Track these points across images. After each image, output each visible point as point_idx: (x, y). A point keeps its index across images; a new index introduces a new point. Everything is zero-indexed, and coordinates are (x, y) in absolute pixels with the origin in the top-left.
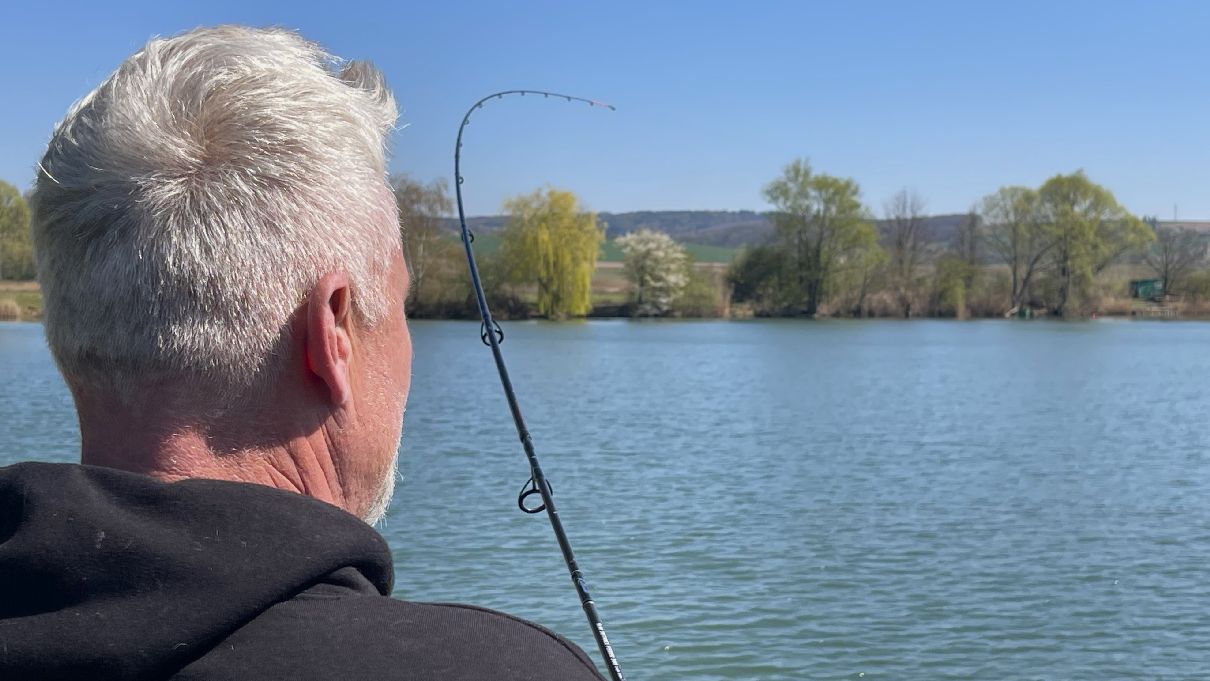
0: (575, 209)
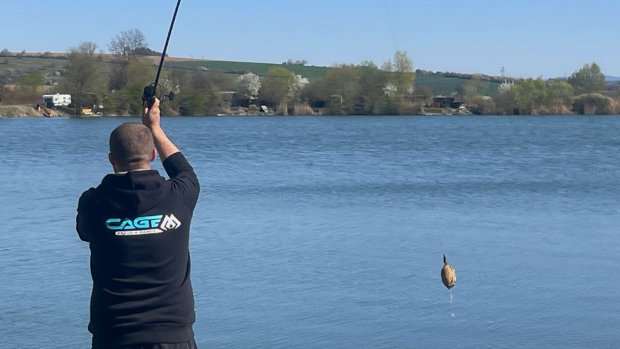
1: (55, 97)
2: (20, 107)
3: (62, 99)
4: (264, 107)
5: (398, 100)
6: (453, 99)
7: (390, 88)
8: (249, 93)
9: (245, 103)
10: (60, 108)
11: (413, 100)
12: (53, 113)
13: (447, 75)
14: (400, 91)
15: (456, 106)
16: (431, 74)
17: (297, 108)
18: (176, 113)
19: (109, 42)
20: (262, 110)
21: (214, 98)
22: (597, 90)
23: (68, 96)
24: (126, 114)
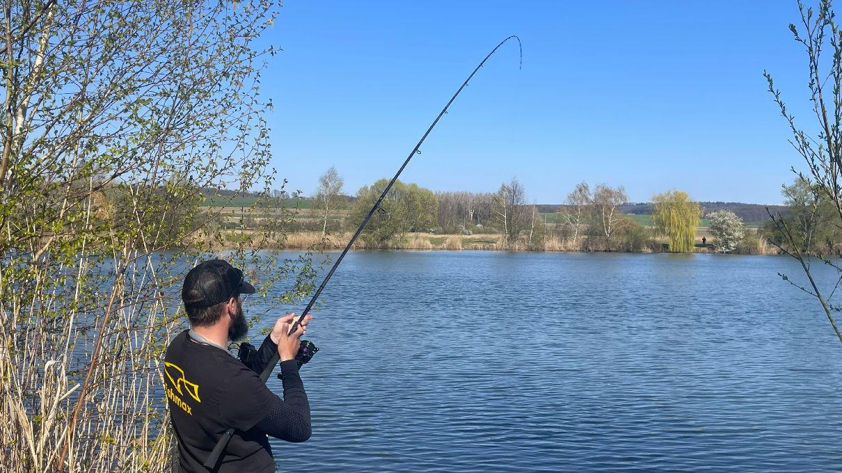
0: (687, 200)
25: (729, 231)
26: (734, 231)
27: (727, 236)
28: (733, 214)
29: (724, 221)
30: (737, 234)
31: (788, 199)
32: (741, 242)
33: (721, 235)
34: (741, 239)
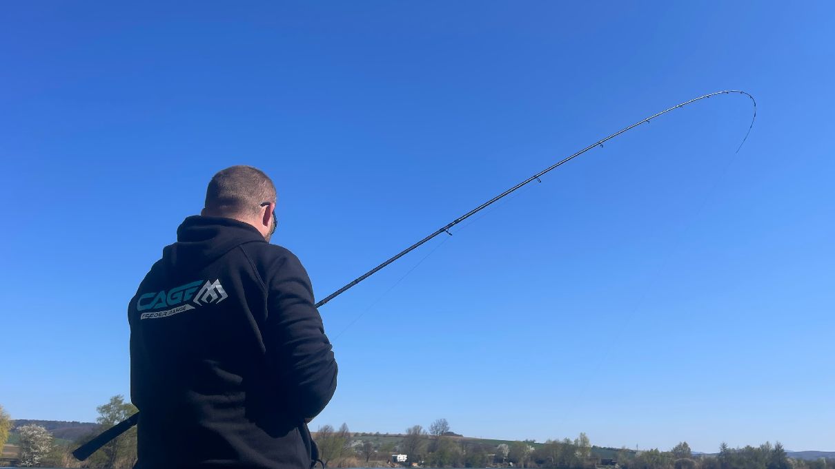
1: (398, 456)
2: (379, 462)
3: (402, 458)
4: (511, 463)
5: (582, 460)
6: (611, 460)
7: (578, 453)
8: (503, 455)
9: (501, 461)
10: (401, 463)
11: (590, 460)
12: (396, 465)
13: (609, 449)
14: (583, 455)
15: (613, 464)
16: (601, 448)
17: (529, 464)
18: (464, 466)
19: (429, 426)
20: (510, 465)
21: (484, 458)
22: (687, 457)
23: (406, 456)
24: (436, 466)
25: (36, 445)
26: (41, 445)
27: (33, 450)
28: (43, 429)
29: (33, 435)
30: (43, 448)
31: (100, 415)
32: (46, 456)
33: (28, 450)
34: (46, 453)
